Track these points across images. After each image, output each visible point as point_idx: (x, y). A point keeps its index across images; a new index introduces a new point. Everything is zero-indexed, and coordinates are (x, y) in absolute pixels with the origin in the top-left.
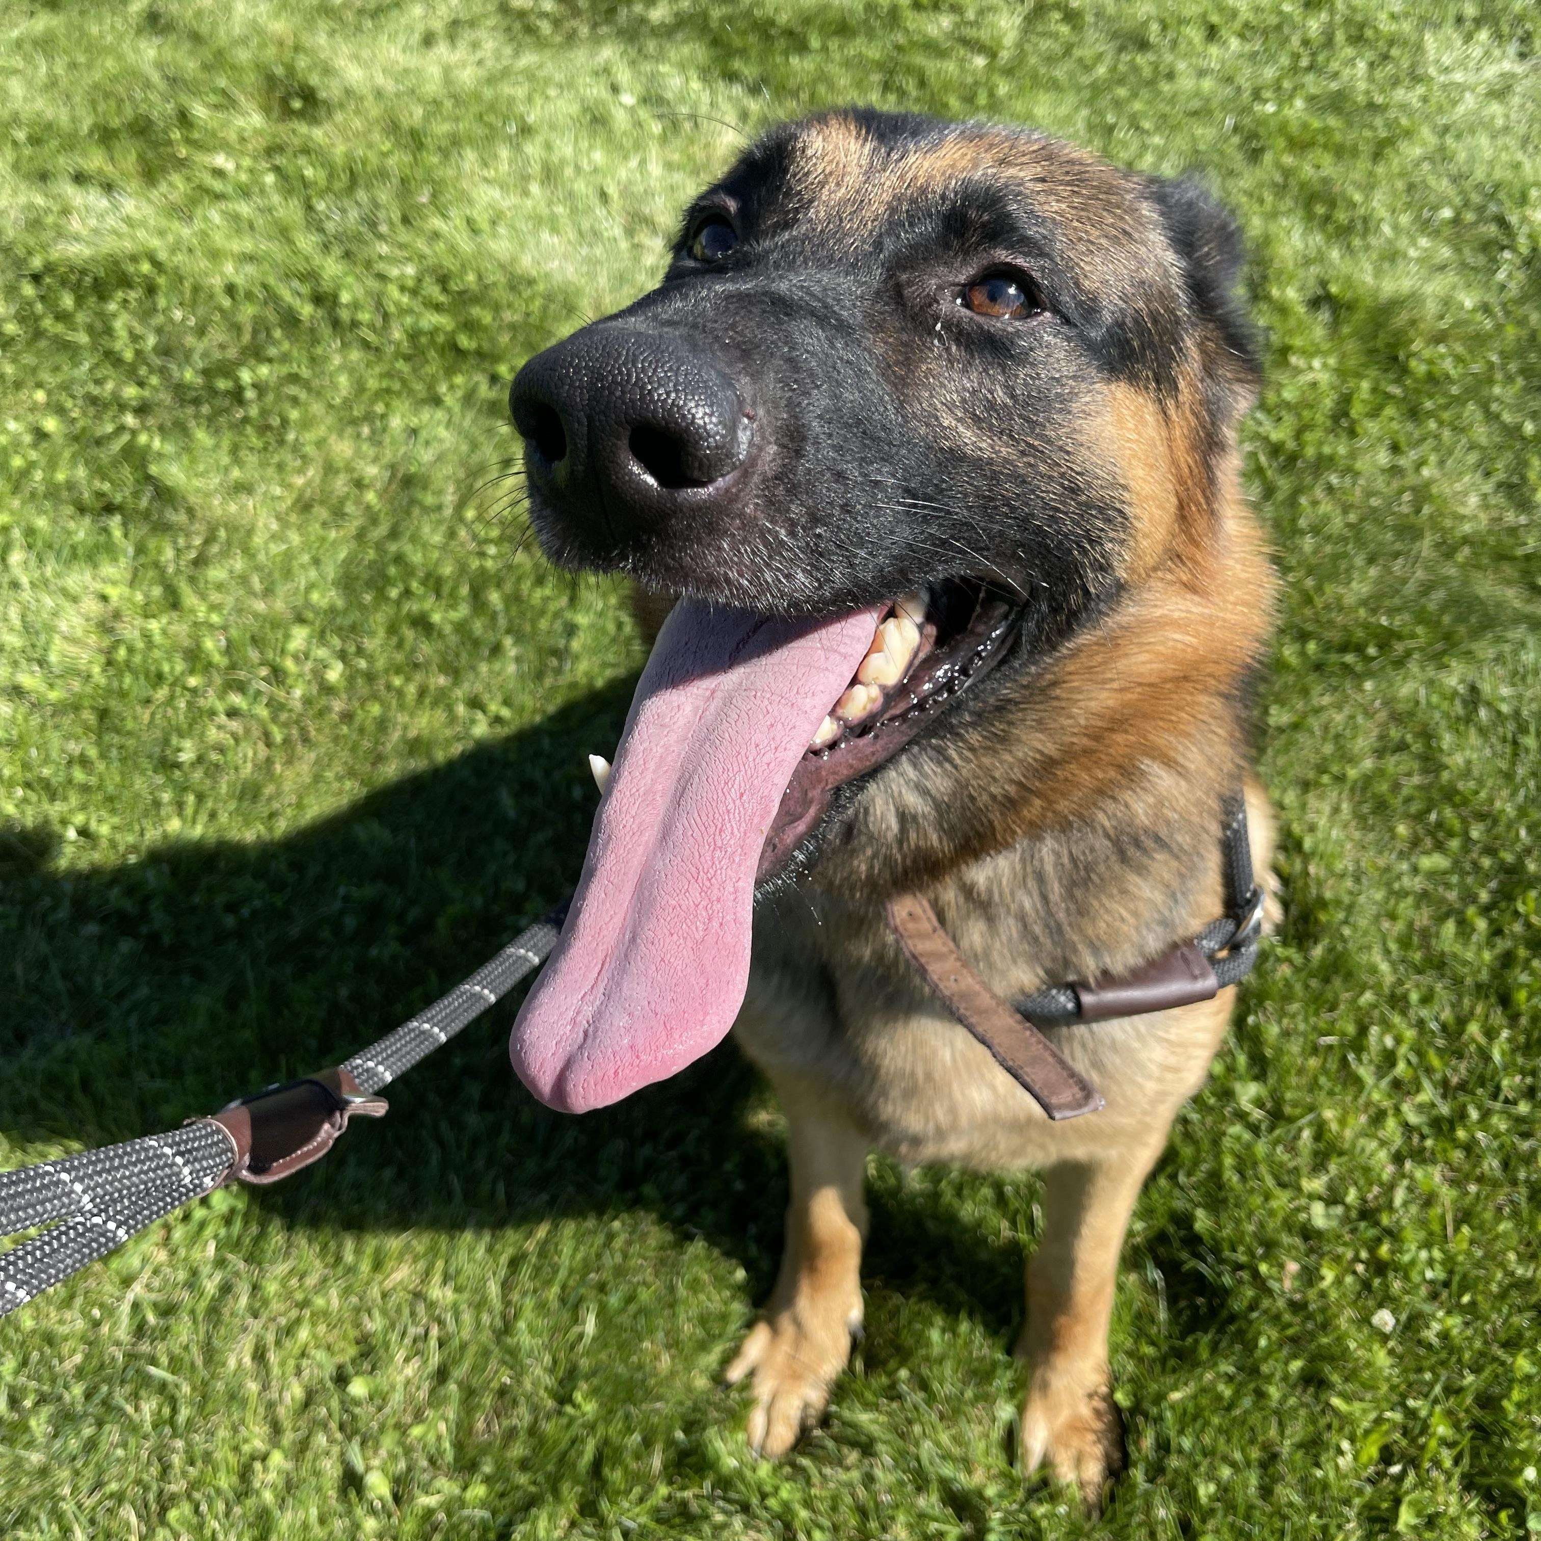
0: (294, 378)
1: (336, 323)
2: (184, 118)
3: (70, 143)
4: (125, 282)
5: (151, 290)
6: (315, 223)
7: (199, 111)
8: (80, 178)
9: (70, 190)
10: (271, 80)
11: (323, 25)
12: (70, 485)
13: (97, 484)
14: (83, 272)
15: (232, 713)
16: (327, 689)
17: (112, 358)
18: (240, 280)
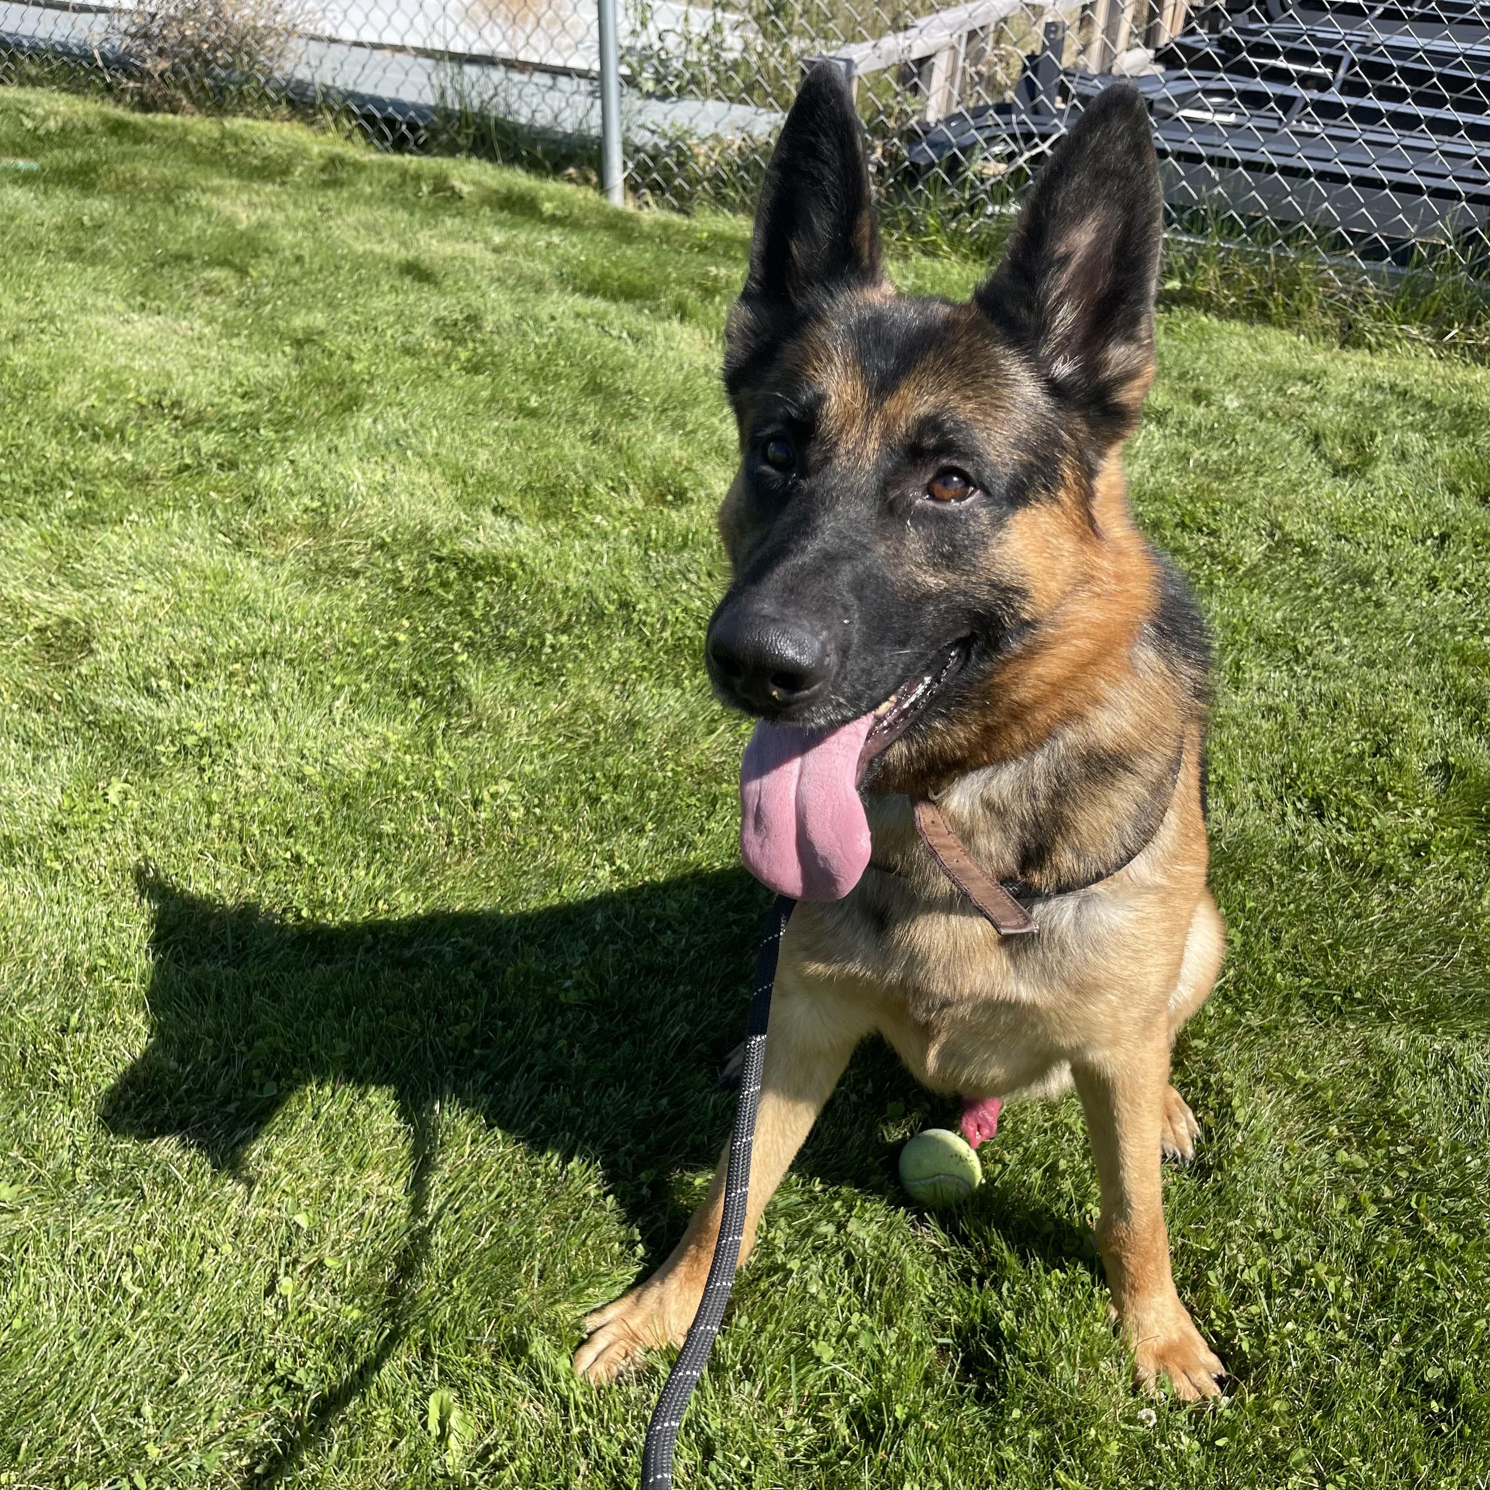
0: (583, 647)
1: (628, 621)
2: (586, 492)
3: (502, 488)
4: (497, 571)
5: (511, 578)
6: (644, 562)
7: (599, 488)
8: (498, 510)
9: (488, 517)
10: (658, 481)
11: (714, 459)
12: (397, 673)
13: (415, 676)
14: (471, 560)
15: (435, 819)
16: (508, 822)
17: (465, 614)
18: (575, 586)
